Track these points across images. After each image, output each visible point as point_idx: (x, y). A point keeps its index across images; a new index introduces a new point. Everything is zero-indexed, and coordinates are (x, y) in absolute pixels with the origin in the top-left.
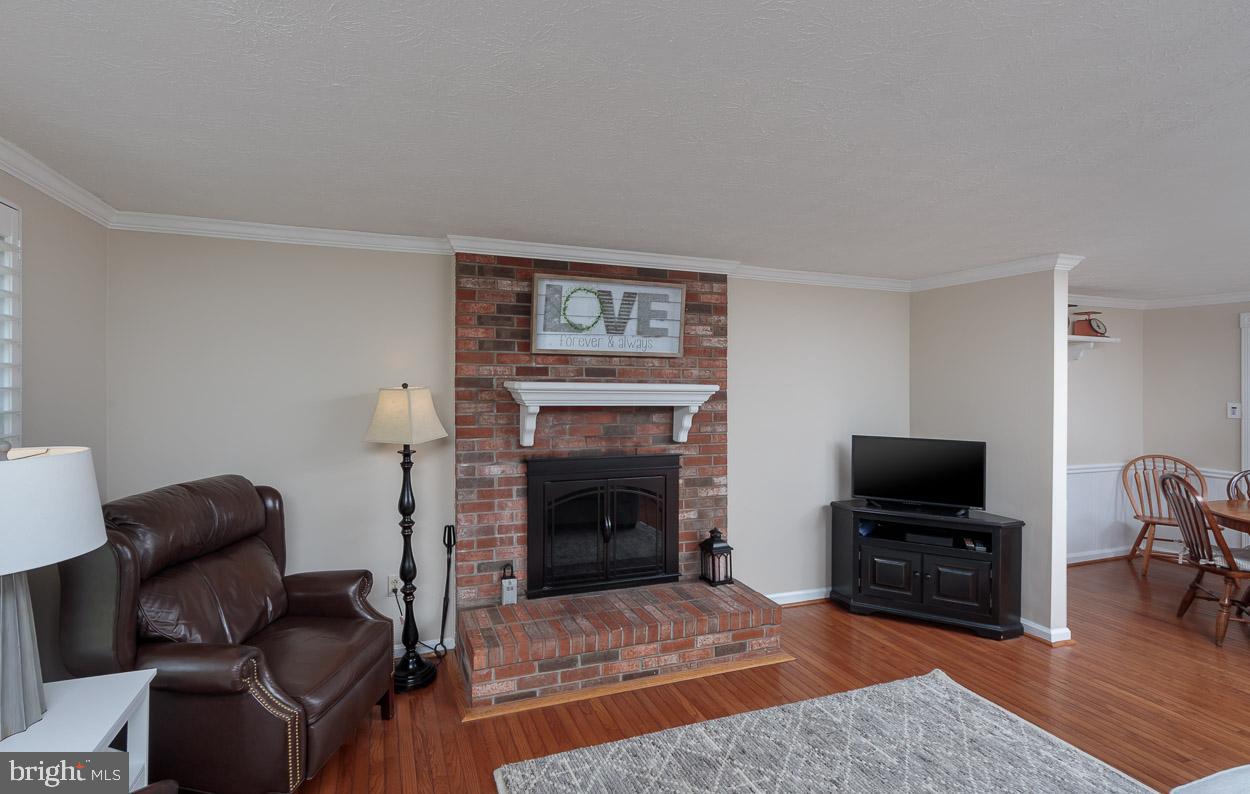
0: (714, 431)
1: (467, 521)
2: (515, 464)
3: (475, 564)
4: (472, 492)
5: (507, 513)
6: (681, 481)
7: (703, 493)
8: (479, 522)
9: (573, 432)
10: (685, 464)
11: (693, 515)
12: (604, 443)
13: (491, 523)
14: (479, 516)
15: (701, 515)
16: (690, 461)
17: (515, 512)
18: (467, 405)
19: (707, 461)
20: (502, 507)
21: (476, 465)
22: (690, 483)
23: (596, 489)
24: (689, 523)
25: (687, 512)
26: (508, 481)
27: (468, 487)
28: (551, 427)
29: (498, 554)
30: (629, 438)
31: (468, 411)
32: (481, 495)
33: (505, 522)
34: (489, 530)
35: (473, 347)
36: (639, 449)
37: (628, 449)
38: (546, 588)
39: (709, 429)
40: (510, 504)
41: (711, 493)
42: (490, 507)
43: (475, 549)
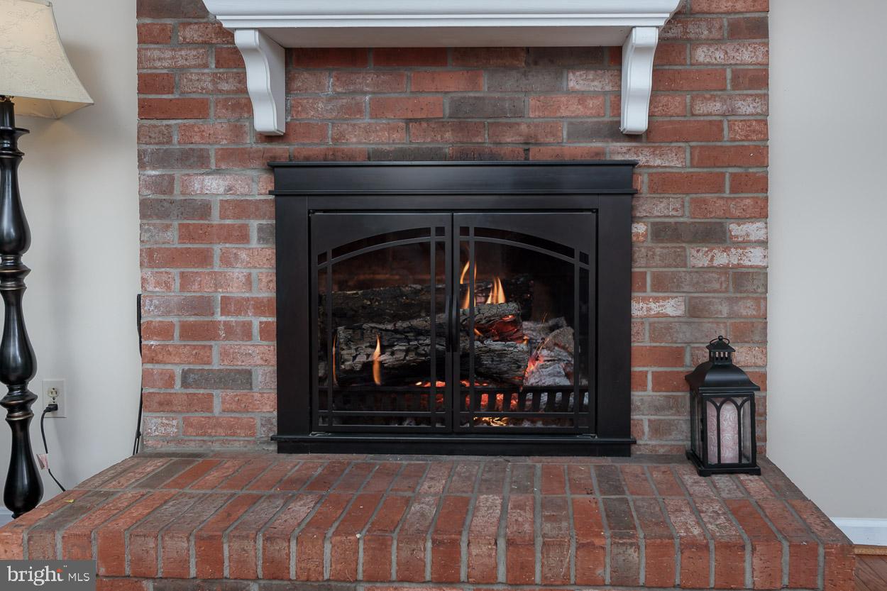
0: (733, 112)
1: (158, 284)
2: (254, 173)
3: (178, 370)
4: (167, 227)
5: (238, 273)
6: (639, 229)
7: (699, 257)
8: (183, 287)
9: (378, 109)
10: (652, 190)
11: (672, 307)
12: (448, 135)
13: (207, 291)
14: (182, 275)
15: (695, 311)
16: (666, 183)
17: (254, 272)
18: (156, 54)
19: (715, 185)
20: (227, 260)
21: (178, 173)
22: (662, 232)
23: (426, 231)
24: (662, 327)
25: (656, 300)
26: (241, 208)
27: (159, 217)
28: (330, 99)
29: (225, 354)
30: (511, 126)
31: (158, 64)
32: (188, 234)
33: (236, 291)
34: (203, 305)
36: (534, 149)
37: (506, 150)
38: (317, 435)
39: (716, 107)
40: (243, 255)
41: (721, 259)
42: (203, 259)
43: (176, 340)
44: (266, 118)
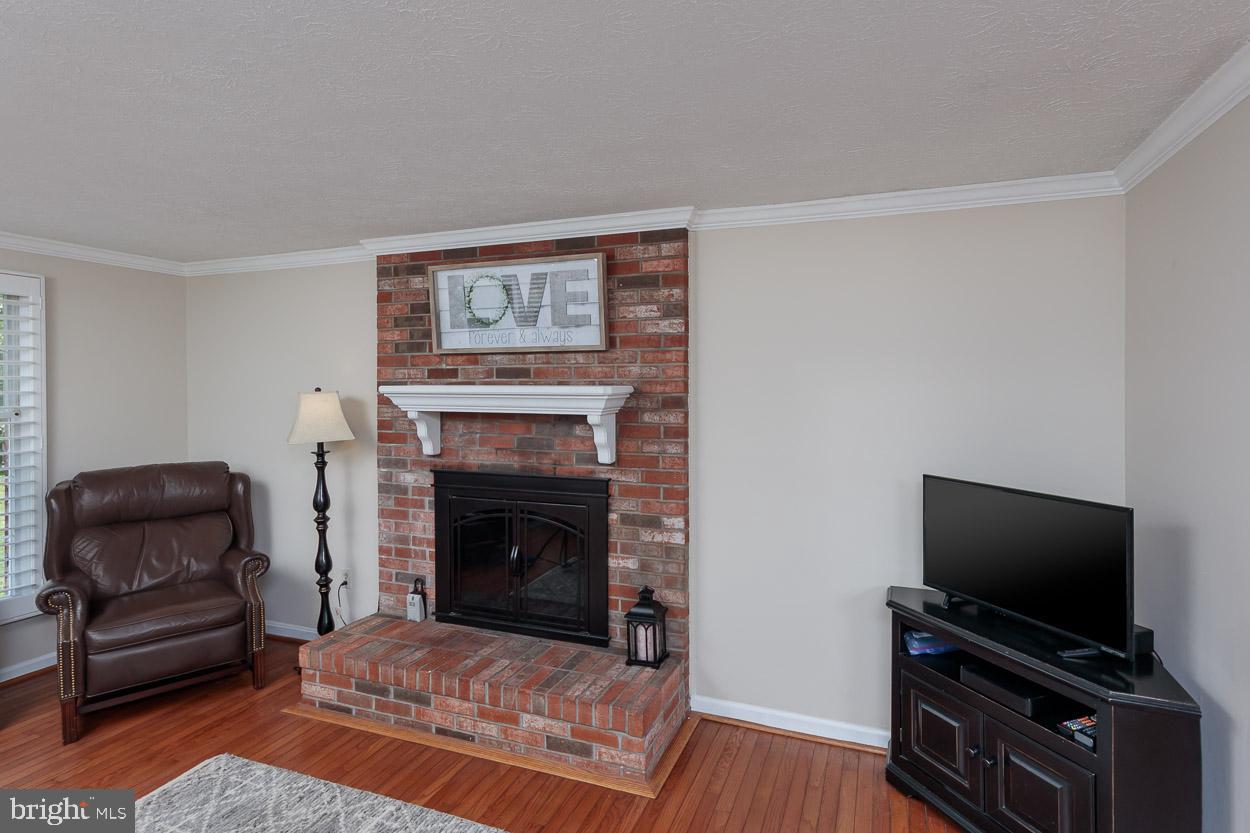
0: (664, 452)
1: (385, 527)
2: (427, 473)
3: (394, 572)
4: (389, 498)
5: (419, 524)
6: (613, 516)
7: (646, 536)
8: (396, 530)
9: (483, 442)
10: (621, 495)
11: (632, 564)
12: (516, 458)
13: (406, 533)
14: (396, 523)
15: (644, 567)
16: (628, 491)
17: (427, 524)
18: (385, 410)
19: (655, 494)
20: (415, 518)
21: (394, 471)
22: (625, 519)
23: (503, 511)
24: (626, 575)
25: (623, 558)
26: (420, 491)
27: (387, 493)
28: (461, 436)
29: (414, 566)
30: (546, 454)
31: (386, 415)
32: (398, 502)
33: (419, 535)
34: (404, 540)
35: (390, 350)
36: (558, 468)
37: (544, 467)
38: (453, 614)
39: (655, 448)
40: (422, 516)
41: (659, 538)
42: (405, 516)
43: (393, 557)
44: (428, 449)
